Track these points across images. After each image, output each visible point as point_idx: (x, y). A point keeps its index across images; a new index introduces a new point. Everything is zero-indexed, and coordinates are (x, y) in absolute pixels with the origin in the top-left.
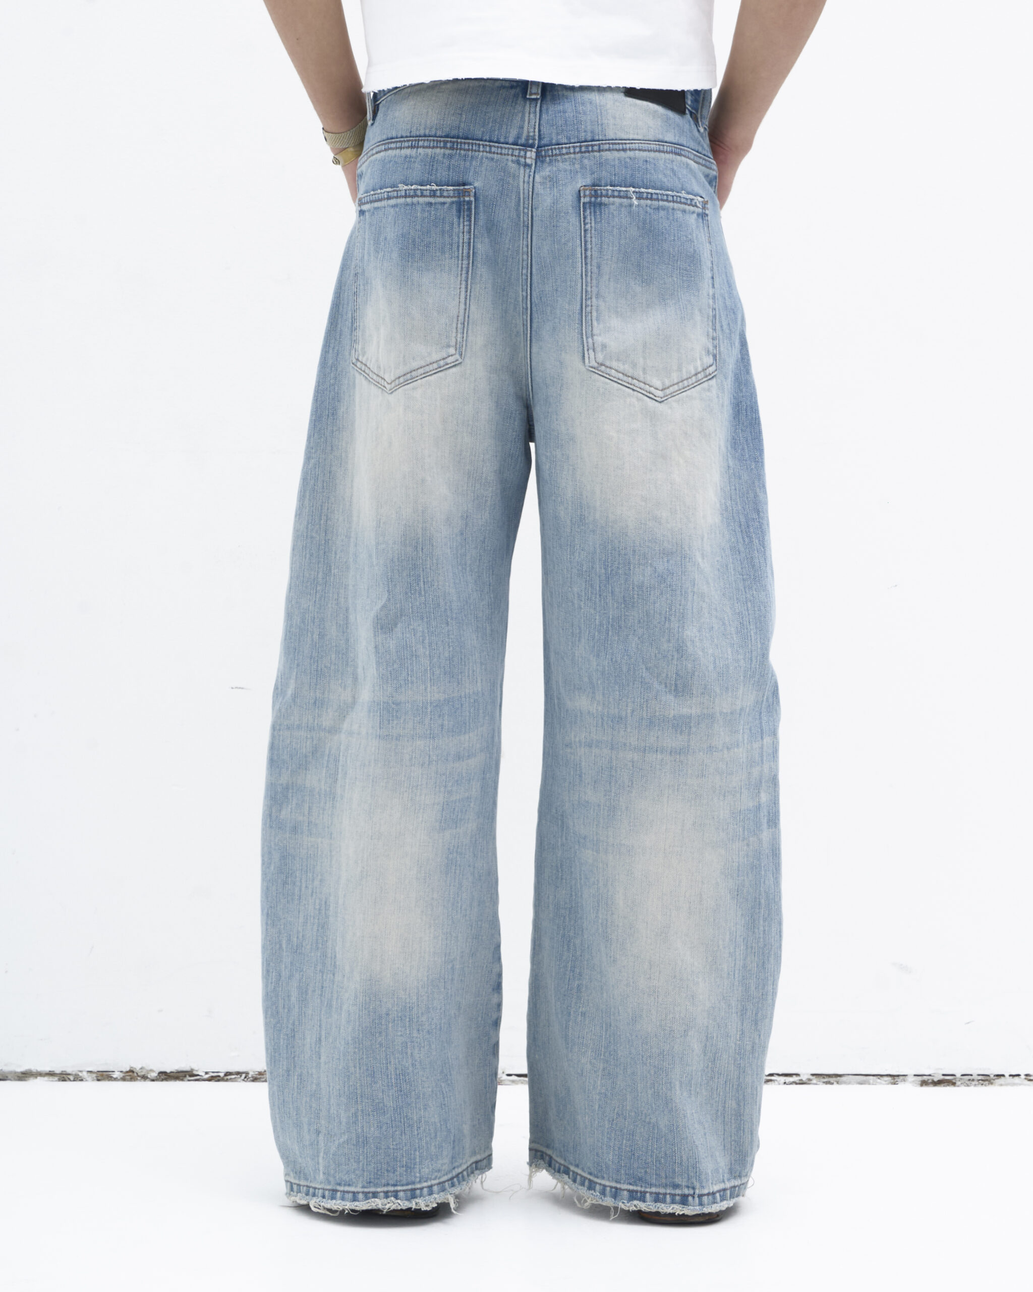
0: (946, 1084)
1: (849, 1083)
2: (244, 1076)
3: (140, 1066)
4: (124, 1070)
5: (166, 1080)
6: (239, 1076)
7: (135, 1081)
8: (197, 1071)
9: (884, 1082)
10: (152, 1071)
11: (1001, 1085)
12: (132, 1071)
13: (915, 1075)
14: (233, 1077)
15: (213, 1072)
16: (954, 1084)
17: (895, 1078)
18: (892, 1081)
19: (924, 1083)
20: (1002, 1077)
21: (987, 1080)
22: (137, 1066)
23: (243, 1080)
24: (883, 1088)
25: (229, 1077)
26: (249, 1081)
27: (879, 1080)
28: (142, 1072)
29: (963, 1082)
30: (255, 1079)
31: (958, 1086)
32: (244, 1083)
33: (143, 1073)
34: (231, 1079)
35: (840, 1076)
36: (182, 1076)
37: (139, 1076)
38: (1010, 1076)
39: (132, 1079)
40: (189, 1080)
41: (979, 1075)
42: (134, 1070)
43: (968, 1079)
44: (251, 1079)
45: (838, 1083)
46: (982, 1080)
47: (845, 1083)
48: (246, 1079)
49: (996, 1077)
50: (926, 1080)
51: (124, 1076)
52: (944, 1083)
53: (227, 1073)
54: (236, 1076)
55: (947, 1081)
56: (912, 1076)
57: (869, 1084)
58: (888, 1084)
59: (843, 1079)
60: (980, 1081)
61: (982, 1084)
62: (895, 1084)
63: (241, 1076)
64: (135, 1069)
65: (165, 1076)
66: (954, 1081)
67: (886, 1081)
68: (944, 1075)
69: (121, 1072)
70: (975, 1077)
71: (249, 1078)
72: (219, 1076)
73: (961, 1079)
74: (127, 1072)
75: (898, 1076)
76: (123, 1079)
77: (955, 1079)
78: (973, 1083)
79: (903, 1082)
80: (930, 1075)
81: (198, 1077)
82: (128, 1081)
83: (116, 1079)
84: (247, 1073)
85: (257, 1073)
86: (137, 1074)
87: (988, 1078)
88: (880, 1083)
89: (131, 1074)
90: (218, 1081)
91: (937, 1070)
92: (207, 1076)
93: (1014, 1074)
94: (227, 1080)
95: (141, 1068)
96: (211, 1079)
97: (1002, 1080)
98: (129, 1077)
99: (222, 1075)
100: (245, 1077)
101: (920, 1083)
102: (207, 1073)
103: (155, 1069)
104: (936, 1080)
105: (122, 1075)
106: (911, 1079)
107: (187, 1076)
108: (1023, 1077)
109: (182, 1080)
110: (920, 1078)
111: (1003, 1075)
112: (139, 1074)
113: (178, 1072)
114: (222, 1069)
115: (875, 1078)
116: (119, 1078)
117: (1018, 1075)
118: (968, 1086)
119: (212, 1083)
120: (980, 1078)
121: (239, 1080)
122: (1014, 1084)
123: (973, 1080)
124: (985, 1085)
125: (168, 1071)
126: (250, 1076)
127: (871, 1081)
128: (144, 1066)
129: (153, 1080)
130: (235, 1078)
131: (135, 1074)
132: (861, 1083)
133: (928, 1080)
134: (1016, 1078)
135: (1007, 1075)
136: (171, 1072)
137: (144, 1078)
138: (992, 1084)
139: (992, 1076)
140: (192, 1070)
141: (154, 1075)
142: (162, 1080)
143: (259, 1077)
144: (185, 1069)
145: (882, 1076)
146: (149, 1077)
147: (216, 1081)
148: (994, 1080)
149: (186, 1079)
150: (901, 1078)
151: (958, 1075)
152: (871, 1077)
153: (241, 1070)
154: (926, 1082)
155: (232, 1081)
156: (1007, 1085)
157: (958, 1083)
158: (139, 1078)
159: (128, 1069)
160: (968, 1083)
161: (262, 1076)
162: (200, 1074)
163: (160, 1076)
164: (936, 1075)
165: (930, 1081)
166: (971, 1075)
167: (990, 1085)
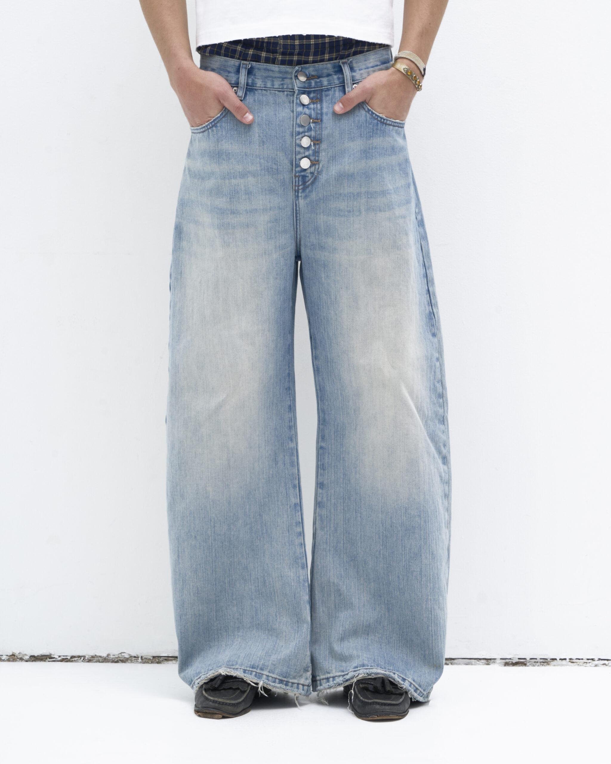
0: (520, 664)
1: (459, 664)
2: (82, 658)
3: (18, 652)
4: (9, 655)
5: (35, 661)
6: (79, 658)
7: (15, 661)
8: (54, 655)
9: (481, 664)
10: (26, 655)
11: (554, 665)
12: (13, 655)
13: (501, 659)
14: (76, 659)
15: (63, 656)
16: (525, 665)
17: (488, 661)
18: (487, 663)
19: (506, 664)
20: (555, 660)
21: (546, 662)
22: (17, 652)
23: (82, 661)
24: (481, 668)
25: (73, 659)
26: (86, 662)
27: (478, 662)
28: (20, 655)
29: (531, 663)
30: (89, 661)
31: (528, 666)
32: (83, 663)
33: (20, 657)
34: (74, 660)
35: (453, 659)
36: (45, 659)
37: (18, 658)
38: (560, 659)
39: (14, 660)
40: (49, 661)
41: (541, 659)
42: (15, 655)
43: (534, 661)
44: (87, 660)
45: (452, 664)
46: (543, 662)
47: (456, 664)
48: (84, 661)
49: (551, 660)
50: (508, 662)
51: (9, 659)
52: (519, 664)
53: (72, 656)
54: (78, 659)
55: (521, 663)
56: (500, 660)
57: (472, 665)
58: (484, 665)
59: (456, 661)
60: (542, 663)
61: (543, 665)
62: (488, 665)
63: (81, 659)
64: (16, 653)
65: (34, 658)
66: (525, 663)
67: (482, 663)
68: (519, 659)
69: (7, 655)
70: (538, 660)
71: (86, 660)
72: (67, 659)
73: (530, 661)
74: (11, 656)
75: (490, 659)
76: (8, 660)
77: (526, 661)
78: (537, 664)
79: (494, 663)
80: (510, 659)
81: (54, 659)
82: (11, 661)
83: (4, 660)
84: (84, 657)
85: (90, 656)
86: (17, 657)
87: (546, 661)
88: (479, 664)
89: (13, 657)
90: (67, 661)
91: (514, 654)
92: (60, 659)
93: (562, 658)
94: (72, 661)
95: (19, 653)
96: (62, 660)
97: (555, 662)
98: (12, 659)
99: (69, 658)
100: (84, 659)
101: (504, 664)
102: (59, 656)
103: (27, 654)
104: (514, 662)
105: (7, 657)
106: (498, 661)
107: (48, 658)
108: (568, 660)
109: (45, 661)
110: (504, 661)
111: (556, 659)
112: (18, 657)
113: (42, 656)
114: (69, 653)
115: (476, 660)
116: (6, 660)
117: (565, 659)
118: (534, 666)
119: (63, 663)
120: (542, 660)
121: (80, 661)
122: (562, 665)
123: (537, 662)
124: (545, 666)
125: (36, 655)
126: (86, 658)
127: (473, 663)
128: (21, 652)
129: (27, 661)
130: (77, 660)
131: (16, 657)
132: (466, 664)
133: (509, 662)
134: (564, 661)
135: (558, 659)
136: (38, 656)
137: (21, 659)
138: (549, 664)
139: (549, 660)
140: (51, 654)
141: (27, 657)
142: (33, 661)
143: (92, 659)
144: (46, 654)
145: (480, 659)
146: (24, 659)
147: (66, 662)
148: (550, 662)
149: (47, 660)
150: (492, 661)
151: (528, 659)
152: (473, 660)
153: (81, 655)
154: (508, 663)
155: (76, 662)
156: (558, 665)
157: (528, 664)
158: (18, 660)
159: (11, 654)
160: (534, 664)
161: (94, 659)
162: (56, 657)
163: (31, 659)
164: (514, 659)
165: (510, 663)
166: (536, 659)
167: (548, 665)
